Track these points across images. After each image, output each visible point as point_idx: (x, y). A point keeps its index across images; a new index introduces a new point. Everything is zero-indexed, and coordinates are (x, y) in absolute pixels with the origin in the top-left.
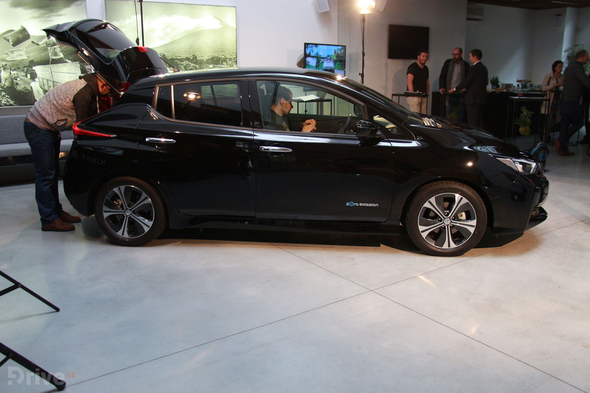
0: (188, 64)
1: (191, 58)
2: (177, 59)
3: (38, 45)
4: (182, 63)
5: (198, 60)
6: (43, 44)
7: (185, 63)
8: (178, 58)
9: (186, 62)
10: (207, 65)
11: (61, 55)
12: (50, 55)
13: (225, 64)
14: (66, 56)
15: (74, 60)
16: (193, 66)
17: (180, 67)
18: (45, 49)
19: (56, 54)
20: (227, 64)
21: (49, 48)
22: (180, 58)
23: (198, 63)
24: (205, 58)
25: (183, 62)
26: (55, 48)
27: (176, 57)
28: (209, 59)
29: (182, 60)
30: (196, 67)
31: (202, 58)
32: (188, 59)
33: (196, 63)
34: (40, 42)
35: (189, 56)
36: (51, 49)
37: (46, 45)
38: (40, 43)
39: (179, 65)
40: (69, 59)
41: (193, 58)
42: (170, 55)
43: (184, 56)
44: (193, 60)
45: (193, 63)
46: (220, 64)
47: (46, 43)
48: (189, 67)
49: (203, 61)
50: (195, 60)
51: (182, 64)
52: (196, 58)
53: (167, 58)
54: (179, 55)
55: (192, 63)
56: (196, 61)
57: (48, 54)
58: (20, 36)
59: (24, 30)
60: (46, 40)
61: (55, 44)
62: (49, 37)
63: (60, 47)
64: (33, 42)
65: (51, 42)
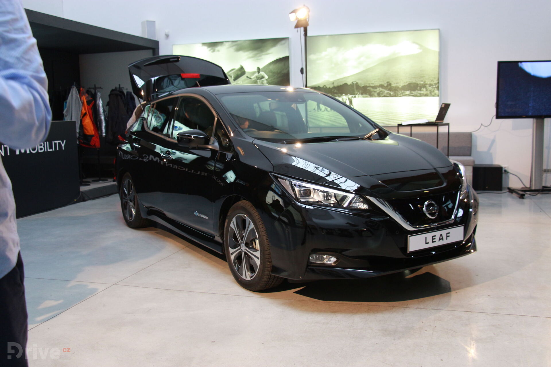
0: (381, 91)
1: (385, 85)
2: (370, 86)
3: (251, 78)
4: (376, 90)
5: (393, 87)
6: (254, 78)
7: (378, 90)
8: (372, 85)
9: (380, 89)
10: (403, 91)
13: (424, 90)
16: (387, 93)
17: (373, 94)
18: (255, 82)
20: (427, 90)
21: (258, 81)
22: (373, 85)
23: (392, 90)
24: (401, 85)
25: (376, 88)
26: (263, 81)
27: (369, 84)
28: (405, 85)
29: (375, 87)
30: (390, 94)
31: (398, 85)
32: (382, 86)
33: (390, 90)
34: (252, 76)
35: (382, 83)
36: (260, 82)
37: (256, 79)
38: (252, 77)
39: (372, 92)
41: (388, 85)
42: (363, 83)
43: (377, 84)
44: (387, 86)
45: (387, 90)
46: (418, 90)
47: (257, 77)
48: (382, 94)
49: (398, 87)
50: (389, 87)
51: (375, 92)
52: (390, 84)
53: (360, 85)
54: (373, 82)
55: (386, 89)
56: (390, 88)
58: (239, 73)
59: (242, 68)
60: (257, 74)
61: (263, 77)
62: (259, 72)
63: (267, 80)
64: (247, 77)
65: (260, 76)
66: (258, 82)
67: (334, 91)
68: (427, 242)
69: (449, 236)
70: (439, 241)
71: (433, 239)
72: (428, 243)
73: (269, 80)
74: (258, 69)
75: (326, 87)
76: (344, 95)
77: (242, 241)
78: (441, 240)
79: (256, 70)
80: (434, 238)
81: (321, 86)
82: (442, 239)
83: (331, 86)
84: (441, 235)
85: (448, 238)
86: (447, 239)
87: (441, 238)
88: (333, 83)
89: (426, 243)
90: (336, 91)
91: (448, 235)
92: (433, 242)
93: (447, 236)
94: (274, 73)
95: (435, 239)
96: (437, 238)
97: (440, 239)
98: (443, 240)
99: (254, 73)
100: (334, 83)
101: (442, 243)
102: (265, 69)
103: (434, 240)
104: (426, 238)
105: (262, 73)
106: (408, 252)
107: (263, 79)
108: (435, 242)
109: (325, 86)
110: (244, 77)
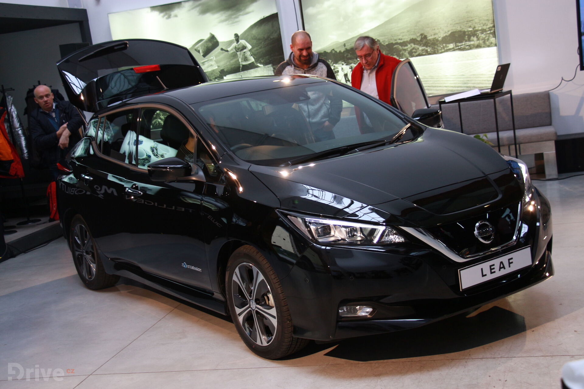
0: (413, 49)
1: (419, 39)
2: (397, 44)
3: (227, 51)
4: (406, 48)
5: (430, 40)
6: (232, 50)
7: (409, 47)
8: (399, 41)
9: (411, 46)
10: (444, 45)
11: (252, 60)
12: (240, 60)
13: (475, 39)
14: (257, 60)
15: (265, 64)
16: (423, 50)
17: (403, 54)
18: (235, 55)
19: (246, 59)
20: (478, 39)
21: (238, 53)
22: (401, 41)
23: (429, 45)
24: (441, 35)
25: (407, 46)
26: (244, 52)
27: (396, 40)
28: (446, 36)
29: (404, 44)
30: (427, 51)
31: (436, 36)
32: (413, 41)
33: (426, 44)
34: (229, 47)
35: (414, 37)
36: (240, 54)
37: (235, 51)
38: (229, 49)
39: (401, 51)
40: (261, 63)
41: (422, 38)
42: (387, 40)
43: (407, 38)
44: (421, 41)
45: (422, 45)
46: (466, 41)
47: (235, 48)
48: (415, 52)
49: (437, 40)
50: (424, 41)
51: (405, 50)
52: (425, 37)
53: (383, 43)
54: (400, 37)
55: (420, 45)
56: (426, 42)
57: (238, 60)
58: (210, 45)
59: (213, 37)
60: (235, 44)
61: (244, 47)
62: (237, 41)
63: (250, 50)
64: (222, 49)
65: (240, 46)
66: (239, 56)
67: (347, 55)
68: (484, 274)
69: (512, 263)
70: (500, 270)
71: (491, 269)
72: (486, 275)
73: (253, 50)
74: (236, 35)
75: (336, 52)
77: (250, 296)
78: (502, 270)
79: (233, 38)
80: (492, 267)
81: (329, 51)
82: (504, 267)
83: (343, 50)
84: (501, 263)
85: (511, 265)
86: (510, 267)
87: (502, 266)
88: (345, 45)
89: (483, 276)
90: (349, 56)
91: (511, 261)
92: (491, 273)
93: (510, 263)
94: (259, 39)
95: (494, 269)
96: (497, 267)
97: (500, 268)
98: (505, 268)
99: (231, 43)
100: (346, 45)
101: (503, 272)
102: (246, 35)
103: (493, 271)
104: (482, 269)
105: (243, 42)
106: (461, 290)
107: (245, 51)
108: (494, 272)
109: (333, 50)
110: (217, 50)
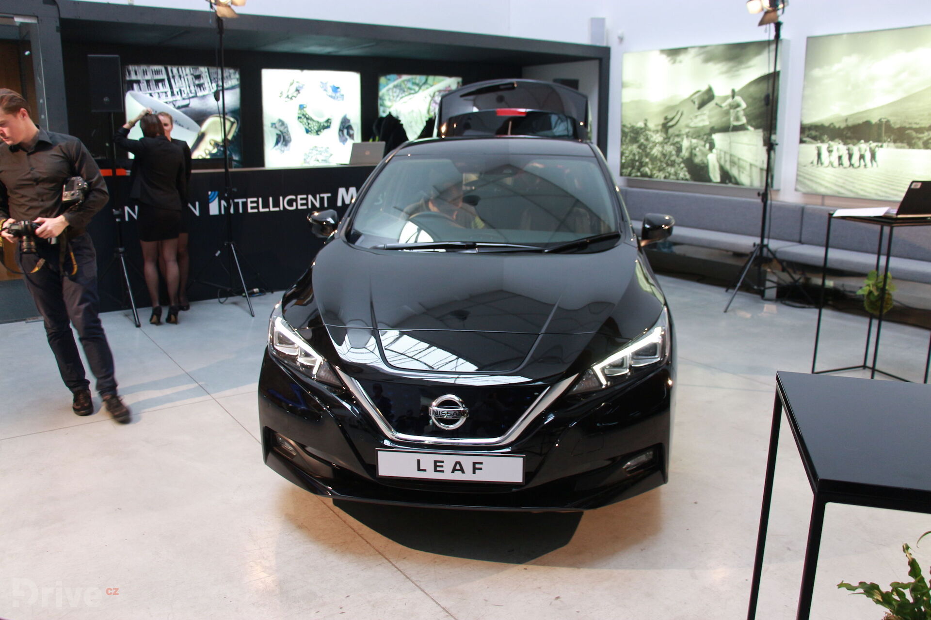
3: (721, 107)
4: (921, 135)
6: (726, 106)
7: (926, 135)
8: (914, 126)
9: (929, 135)
11: (744, 120)
12: (732, 119)
14: (749, 122)
15: (756, 127)
17: (915, 143)
18: (727, 113)
19: (737, 119)
21: (732, 111)
22: (917, 126)
25: (922, 132)
26: (738, 111)
27: (911, 124)
29: (920, 130)
34: (724, 103)
36: (733, 113)
37: (728, 107)
38: (724, 105)
39: (913, 138)
40: (752, 126)
42: (899, 121)
43: (926, 123)
47: (730, 105)
51: (919, 138)
53: (893, 125)
54: (917, 121)
57: (729, 119)
58: (706, 97)
59: (710, 90)
60: (730, 101)
61: (738, 106)
62: (733, 97)
63: (744, 110)
64: (717, 104)
65: (735, 104)
66: (731, 114)
67: (847, 133)
68: (422, 468)
69: (481, 469)
70: (453, 472)
71: (436, 466)
72: (424, 470)
73: (747, 110)
74: (733, 91)
75: (834, 127)
76: (862, 141)
78: (458, 472)
79: (729, 93)
80: (439, 464)
81: (827, 124)
82: (462, 470)
83: (843, 125)
84: (459, 463)
85: (477, 471)
86: (474, 472)
87: (458, 467)
88: (846, 120)
89: (419, 469)
90: (849, 134)
91: (478, 466)
92: (436, 471)
93: (475, 470)
94: (755, 99)
95: (442, 466)
96: (448, 466)
97: (454, 470)
98: (463, 472)
99: (726, 98)
100: (849, 120)
101: (458, 476)
102: (743, 92)
103: (438, 469)
104: (419, 461)
105: (738, 99)
106: (379, 476)
107: (738, 109)
108: (443, 471)
109: (832, 124)
110: (711, 105)
